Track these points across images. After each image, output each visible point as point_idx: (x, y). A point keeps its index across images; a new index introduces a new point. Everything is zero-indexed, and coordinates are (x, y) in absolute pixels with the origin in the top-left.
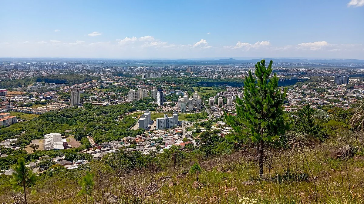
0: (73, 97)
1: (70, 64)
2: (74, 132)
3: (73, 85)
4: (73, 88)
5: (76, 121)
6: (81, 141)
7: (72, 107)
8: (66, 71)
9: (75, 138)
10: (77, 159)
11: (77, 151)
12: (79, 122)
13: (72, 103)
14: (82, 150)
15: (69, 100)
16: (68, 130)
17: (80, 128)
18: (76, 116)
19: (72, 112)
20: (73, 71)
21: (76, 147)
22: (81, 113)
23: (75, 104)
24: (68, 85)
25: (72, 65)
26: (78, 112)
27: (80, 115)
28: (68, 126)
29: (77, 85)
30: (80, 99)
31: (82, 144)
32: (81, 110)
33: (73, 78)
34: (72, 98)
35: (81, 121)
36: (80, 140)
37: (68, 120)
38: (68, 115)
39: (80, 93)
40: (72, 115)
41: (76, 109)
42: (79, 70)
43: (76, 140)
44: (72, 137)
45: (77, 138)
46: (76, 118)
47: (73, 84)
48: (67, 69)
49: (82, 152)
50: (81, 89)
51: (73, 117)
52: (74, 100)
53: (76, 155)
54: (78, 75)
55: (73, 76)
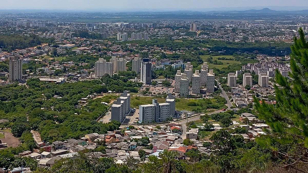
0: (13, 69)
1: (9, 18)
2: (12, 123)
3: (14, 50)
4: (13, 55)
5: (15, 106)
6: (22, 137)
7: (10, 84)
8: (4, 29)
9: (13, 132)
10: (14, 166)
11: (15, 154)
12: (19, 108)
13: (11, 77)
14: (22, 152)
15: (6, 73)
16: (2, 120)
17: (20, 118)
18: (15, 99)
19: (9, 93)
20: (14, 30)
21: (14, 146)
22: (22, 94)
23: (15, 79)
24: (5, 51)
25: (13, 20)
26: (18, 92)
27: (22, 96)
28: (4, 113)
29: (18, 51)
30: (22, 72)
31: (23, 142)
32: (22, 89)
33: (13, 39)
34: (10, 70)
35: (23, 106)
36: (19, 136)
37: (3, 104)
38: (4, 97)
39: (22, 63)
40: (9, 97)
41: (15, 87)
42: (23, 27)
43: (15, 136)
44: (7, 130)
45: (16, 133)
46: (15, 101)
47: (13, 49)
48: (5, 27)
49: (23, 155)
50: (24, 57)
51: (10, 100)
52: (13, 73)
53: (12, 160)
54: (21, 35)
55: (13, 36)
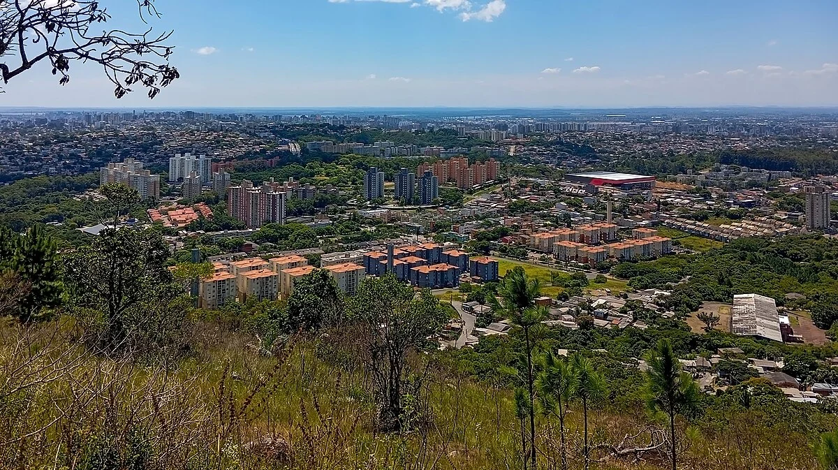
0: (812, 208)
1: (806, 122)
2: (813, 303)
3: (814, 176)
4: (813, 184)
5: (817, 272)
6: (832, 330)
7: (807, 232)
8: (795, 139)
9: (815, 318)
10: (816, 380)
11: (818, 357)
12: (824, 277)
13: (809, 222)
14: (831, 357)
15: (799, 214)
16: (794, 294)
17: (827, 295)
18: (817, 260)
19: (805, 248)
20: (815, 141)
21: (816, 343)
22: (831, 254)
23: (816, 226)
24: (798, 176)
25: (811, 125)
26: (823, 250)
27: (829, 257)
28: (796, 281)
29: (822, 178)
30: (829, 215)
31: (834, 340)
32: (832, 245)
33: (812, 157)
34: (808, 210)
35: (832, 275)
36: (826, 327)
37: (795, 267)
38: (796, 254)
39: (830, 200)
40: (807, 256)
41: (817, 239)
42: (830, 138)
43: (818, 326)
44: (804, 314)
45: (819, 320)
46: (817, 264)
47: (812, 174)
48: (798, 136)
49: (834, 363)
50: (833, 189)
51: (808, 261)
52: (812, 215)
53: (814, 367)
54: (826, 151)
55: (812, 152)
